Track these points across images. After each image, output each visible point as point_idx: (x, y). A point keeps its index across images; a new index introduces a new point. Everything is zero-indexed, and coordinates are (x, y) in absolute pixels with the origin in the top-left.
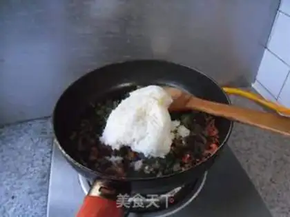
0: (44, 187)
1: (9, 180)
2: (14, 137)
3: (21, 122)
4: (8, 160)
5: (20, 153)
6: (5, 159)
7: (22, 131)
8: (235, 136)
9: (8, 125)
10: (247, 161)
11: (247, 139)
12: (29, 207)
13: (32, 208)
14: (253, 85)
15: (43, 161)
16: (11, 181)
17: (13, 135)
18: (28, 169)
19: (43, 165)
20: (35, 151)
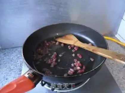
1: (6, 71)
6: (5, 63)
7: (13, 51)
17: (9, 53)
19: (21, 66)
20: (17, 60)
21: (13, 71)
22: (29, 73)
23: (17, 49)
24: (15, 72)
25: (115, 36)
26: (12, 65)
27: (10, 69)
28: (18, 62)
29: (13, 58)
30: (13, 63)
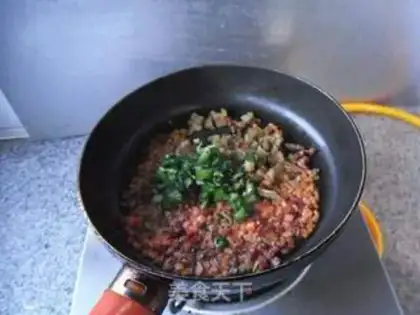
1: (44, 220)
2: (56, 160)
3: (69, 138)
4: (45, 191)
5: (62, 184)
6: (42, 189)
7: (68, 151)
8: (380, 188)
10: (393, 232)
11: (399, 196)
12: (66, 262)
13: (69, 264)
17: (56, 156)
18: (69, 208)
21: (67, 222)
22: (129, 280)
24: (72, 222)
26: (62, 199)
27: (58, 212)
29: (65, 176)
30: (66, 191)
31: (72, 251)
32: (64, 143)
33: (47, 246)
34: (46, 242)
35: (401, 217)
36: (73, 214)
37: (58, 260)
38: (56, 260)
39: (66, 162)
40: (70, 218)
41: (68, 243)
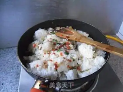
0: (18, 79)
2: (5, 55)
5: (7, 63)
7: (9, 52)
9: (3, 49)
12: (10, 89)
13: (11, 90)
14: (117, 34)
15: (18, 67)
16: (2, 76)
17: (5, 54)
18: (10, 70)
19: (18, 69)
20: (14, 62)
21: (10, 75)
22: (40, 84)
23: (13, 49)
24: (12, 75)
25: (116, 35)
26: (7, 68)
27: (6, 72)
28: (14, 64)
29: (8, 60)
30: (9, 65)
31: (12, 85)
32: (7, 49)
33: (3, 84)
34: (2, 83)
35: (117, 66)
36: (12, 72)
37: (7, 89)
38: (6, 89)
39: (8, 55)
40: (11, 74)
41: (10, 82)
